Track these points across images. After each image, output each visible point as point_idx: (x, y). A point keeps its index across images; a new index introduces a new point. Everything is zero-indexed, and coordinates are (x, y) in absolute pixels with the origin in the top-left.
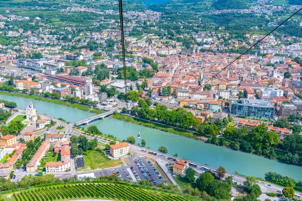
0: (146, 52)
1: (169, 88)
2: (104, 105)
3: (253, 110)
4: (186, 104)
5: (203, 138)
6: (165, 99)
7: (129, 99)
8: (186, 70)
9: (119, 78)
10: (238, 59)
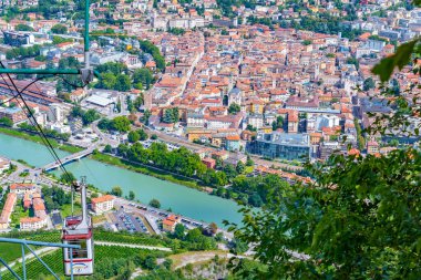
0: (148, 22)
1: (176, 110)
2: (79, 138)
3: (283, 150)
4: (197, 137)
5: (208, 188)
6: (169, 129)
7: (115, 129)
8: (211, 71)
9: (100, 87)
10: (307, 43)
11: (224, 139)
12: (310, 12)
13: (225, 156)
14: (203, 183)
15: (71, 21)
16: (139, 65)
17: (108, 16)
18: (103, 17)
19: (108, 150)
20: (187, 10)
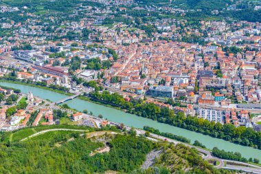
1: (118, 77)
2: (74, 90)
4: (124, 89)
5: (125, 110)
6: (114, 85)
8: (137, 61)
9: (87, 68)
10: (182, 48)
11: (136, 89)
12: (186, 34)
13: (135, 96)
14: (123, 108)
15: (81, 41)
16: (106, 59)
17: (97, 39)
18: (94, 39)
19: (85, 94)
20: (132, 35)
